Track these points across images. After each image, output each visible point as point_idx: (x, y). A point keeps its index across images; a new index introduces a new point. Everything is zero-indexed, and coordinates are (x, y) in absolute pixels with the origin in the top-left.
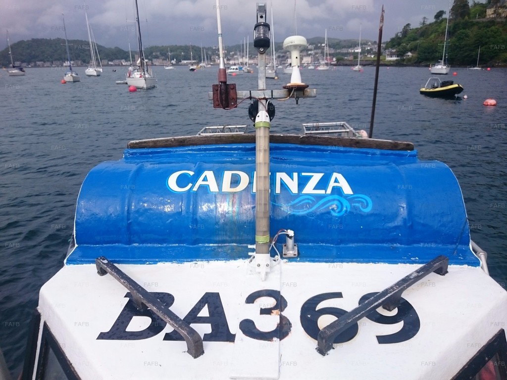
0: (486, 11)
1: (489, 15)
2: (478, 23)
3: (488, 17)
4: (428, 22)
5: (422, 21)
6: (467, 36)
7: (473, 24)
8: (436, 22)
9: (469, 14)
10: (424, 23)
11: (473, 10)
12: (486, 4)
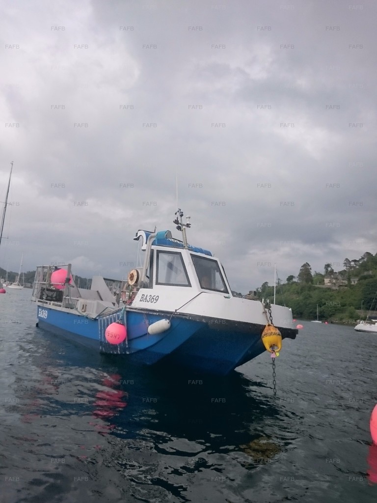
0: (324, 281)
1: (327, 283)
2: (319, 288)
3: (326, 284)
4: (282, 283)
5: (277, 282)
6: (310, 297)
7: (315, 289)
8: (288, 284)
9: (312, 281)
10: (278, 283)
11: (316, 278)
12: (324, 275)
